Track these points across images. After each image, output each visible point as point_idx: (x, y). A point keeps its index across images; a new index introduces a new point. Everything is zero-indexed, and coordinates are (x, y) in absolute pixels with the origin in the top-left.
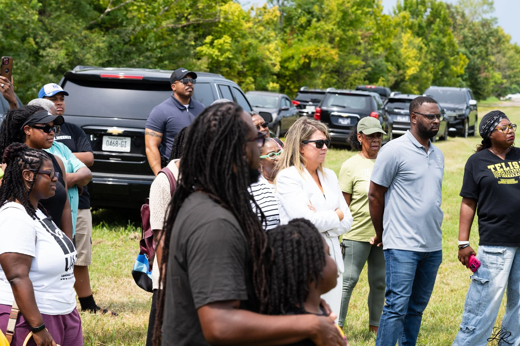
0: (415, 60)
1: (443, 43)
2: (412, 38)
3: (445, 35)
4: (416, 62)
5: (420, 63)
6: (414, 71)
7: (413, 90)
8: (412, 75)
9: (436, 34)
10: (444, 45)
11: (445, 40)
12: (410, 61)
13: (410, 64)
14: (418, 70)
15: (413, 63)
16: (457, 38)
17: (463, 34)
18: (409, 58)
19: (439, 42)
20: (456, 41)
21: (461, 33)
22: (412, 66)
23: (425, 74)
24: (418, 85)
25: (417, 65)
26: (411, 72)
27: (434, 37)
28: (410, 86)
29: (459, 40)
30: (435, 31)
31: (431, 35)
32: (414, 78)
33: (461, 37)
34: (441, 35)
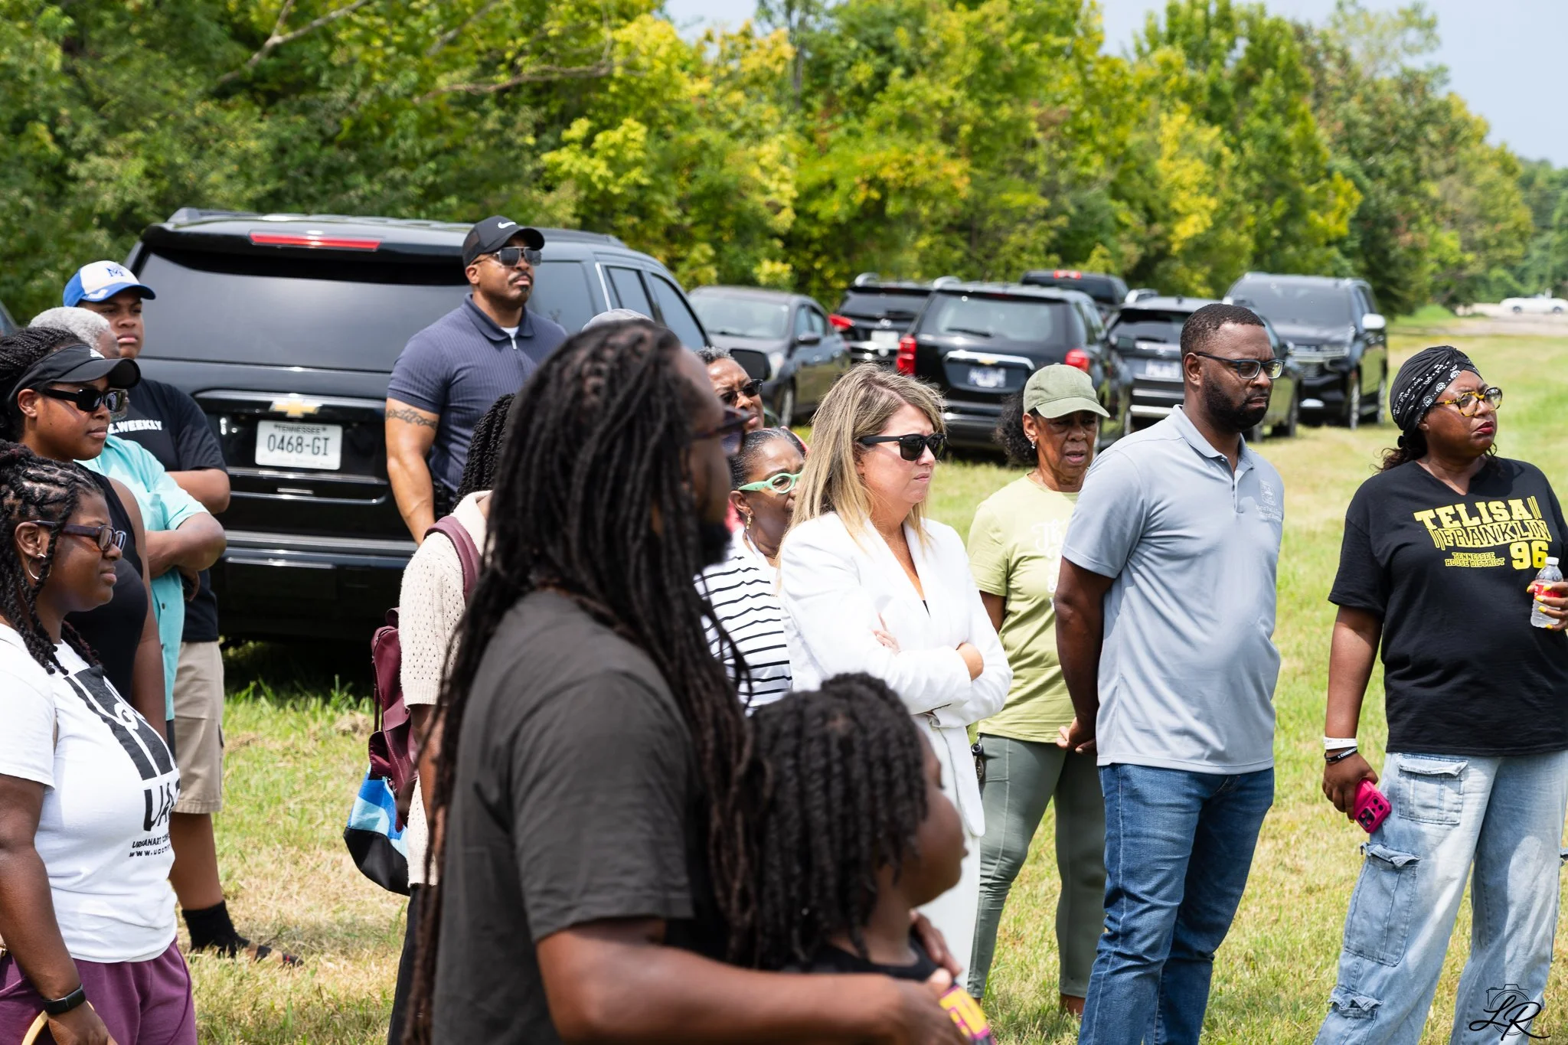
0: (1198, 194)
1: (1283, 141)
2: (1190, 127)
3: (1289, 120)
4: (1204, 199)
5: (1213, 203)
6: (1196, 226)
7: (1193, 285)
8: (1192, 239)
9: (1263, 115)
10: (1286, 149)
11: (1290, 134)
12: (1183, 195)
13: (1184, 205)
14: (1210, 224)
15: (1193, 203)
16: (1327, 127)
17: (1346, 114)
18: (1182, 188)
19: (1273, 139)
20: (1323, 136)
21: (1340, 113)
22: (1191, 212)
23: (1229, 236)
24: (1207, 270)
25: (1206, 207)
26: (1187, 230)
27: (1258, 123)
28: (1184, 273)
29: (1333, 136)
30: (1260, 108)
31: (1248, 119)
32: (1199, 249)
33: (1340, 123)
34: (1278, 119)
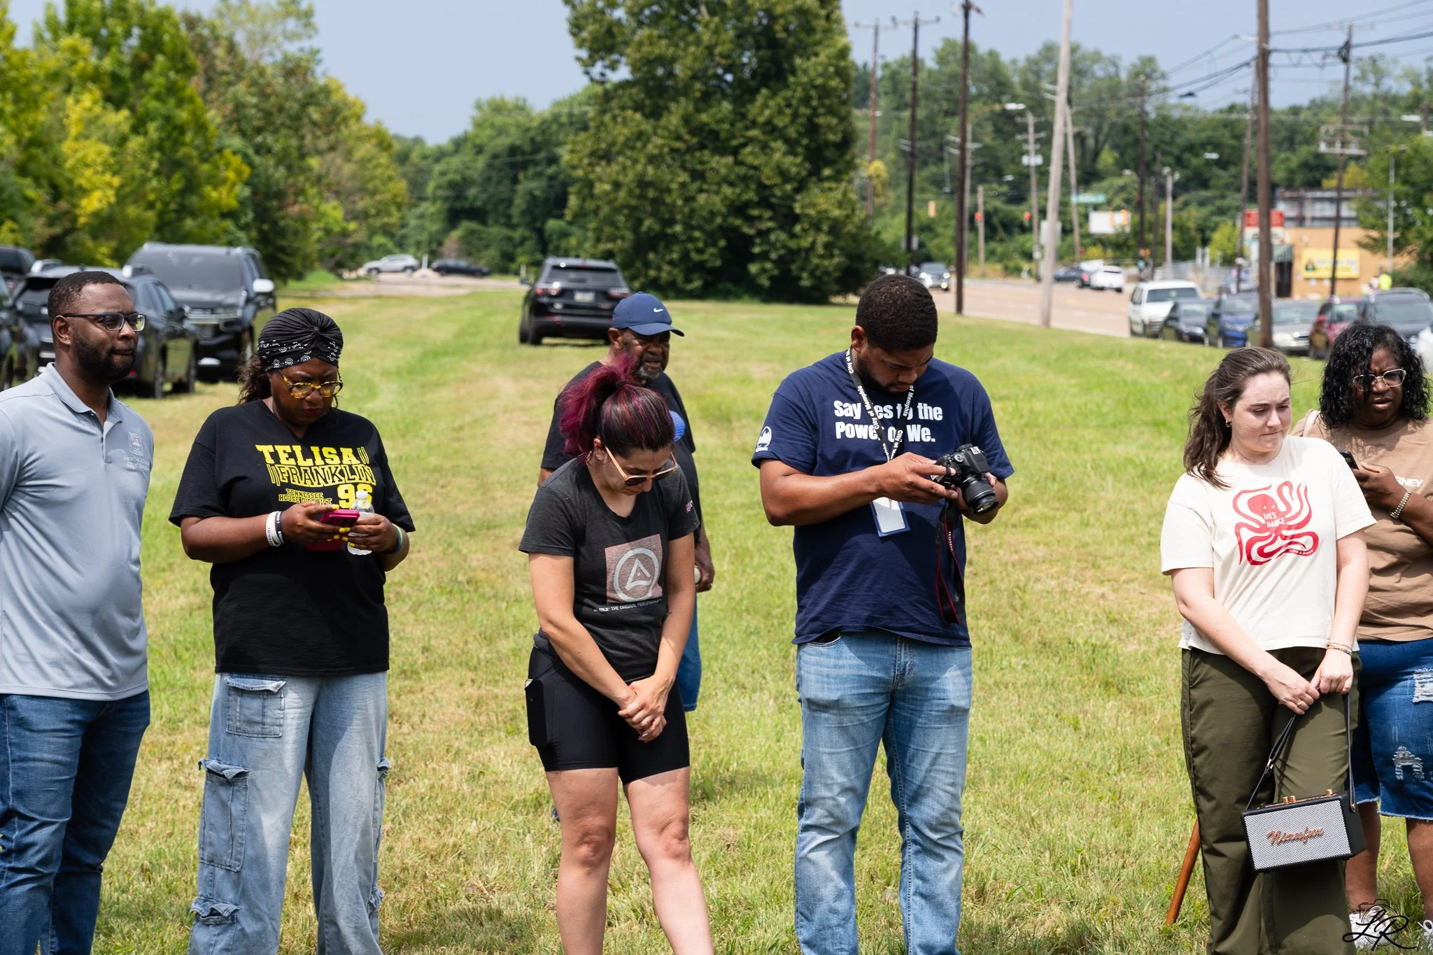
0: (103, 173)
1: (179, 122)
2: (98, 109)
3: (180, 103)
4: (108, 177)
5: (116, 181)
6: (100, 201)
7: (99, 257)
8: (96, 214)
9: (158, 97)
10: (181, 130)
11: (183, 115)
12: (88, 172)
13: (89, 181)
14: (113, 200)
15: (97, 179)
16: (218, 108)
17: (235, 98)
18: (87, 166)
19: (168, 119)
20: (213, 116)
21: (229, 95)
22: (96, 188)
23: (132, 211)
24: (113, 244)
25: (109, 185)
26: (92, 203)
27: (154, 105)
28: (90, 243)
29: (224, 116)
30: (153, 90)
31: (145, 100)
32: (104, 224)
33: (230, 106)
34: (172, 102)
